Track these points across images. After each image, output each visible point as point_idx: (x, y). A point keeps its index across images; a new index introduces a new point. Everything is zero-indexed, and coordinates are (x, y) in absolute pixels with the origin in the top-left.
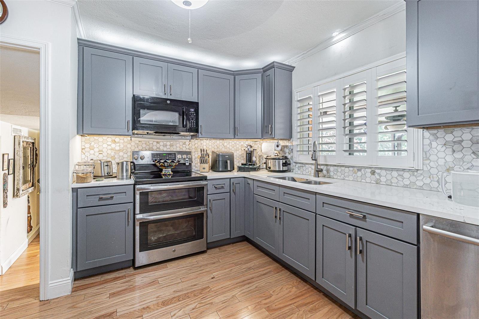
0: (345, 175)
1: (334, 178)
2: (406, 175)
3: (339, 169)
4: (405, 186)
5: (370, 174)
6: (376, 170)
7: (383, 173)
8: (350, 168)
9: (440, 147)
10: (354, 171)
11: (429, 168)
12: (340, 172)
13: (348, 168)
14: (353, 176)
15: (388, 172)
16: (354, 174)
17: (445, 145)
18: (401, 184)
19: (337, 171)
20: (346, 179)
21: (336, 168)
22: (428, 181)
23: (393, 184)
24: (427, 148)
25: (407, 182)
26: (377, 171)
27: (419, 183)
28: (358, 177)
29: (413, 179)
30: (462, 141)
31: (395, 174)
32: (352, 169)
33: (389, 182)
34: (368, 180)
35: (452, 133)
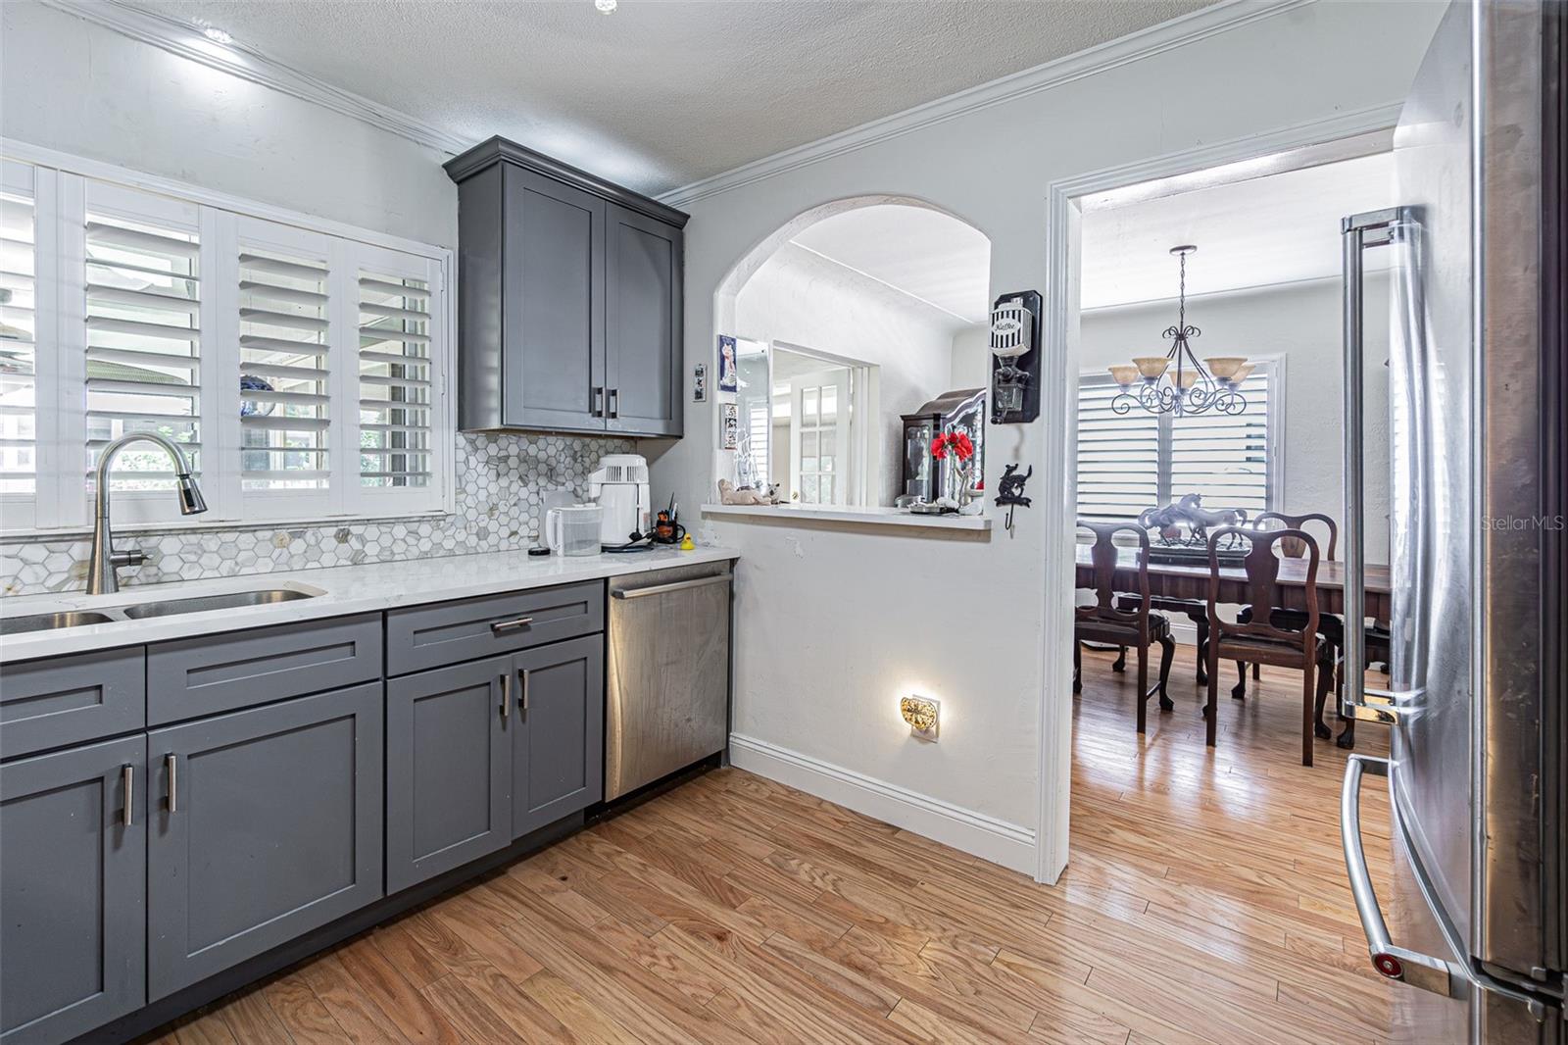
0: (239, 560)
1: (183, 580)
2: (425, 529)
3: (211, 542)
4: (424, 556)
5: (334, 542)
6: (351, 528)
7: (372, 532)
8: (258, 534)
9: (481, 465)
10: (276, 541)
11: (465, 508)
12: (217, 552)
13: (250, 534)
14: (274, 556)
15: (384, 529)
16: (278, 551)
17: (487, 462)
18: (415, 552)
19: (200, 552)
20: (244, 571)
21: (193, 538)
22: (461, 536)
23: (397, 557)
24: (462, 468)
25: (425, 545)
26: (355, 530)
27: (449, 544)
28: (292, 556)
29: (437, 536)
30: (508, 457)
31: (400, 531)
32: (268, 534)
33: (388, 553)
34: (328, 559)
35: (495, 442)
